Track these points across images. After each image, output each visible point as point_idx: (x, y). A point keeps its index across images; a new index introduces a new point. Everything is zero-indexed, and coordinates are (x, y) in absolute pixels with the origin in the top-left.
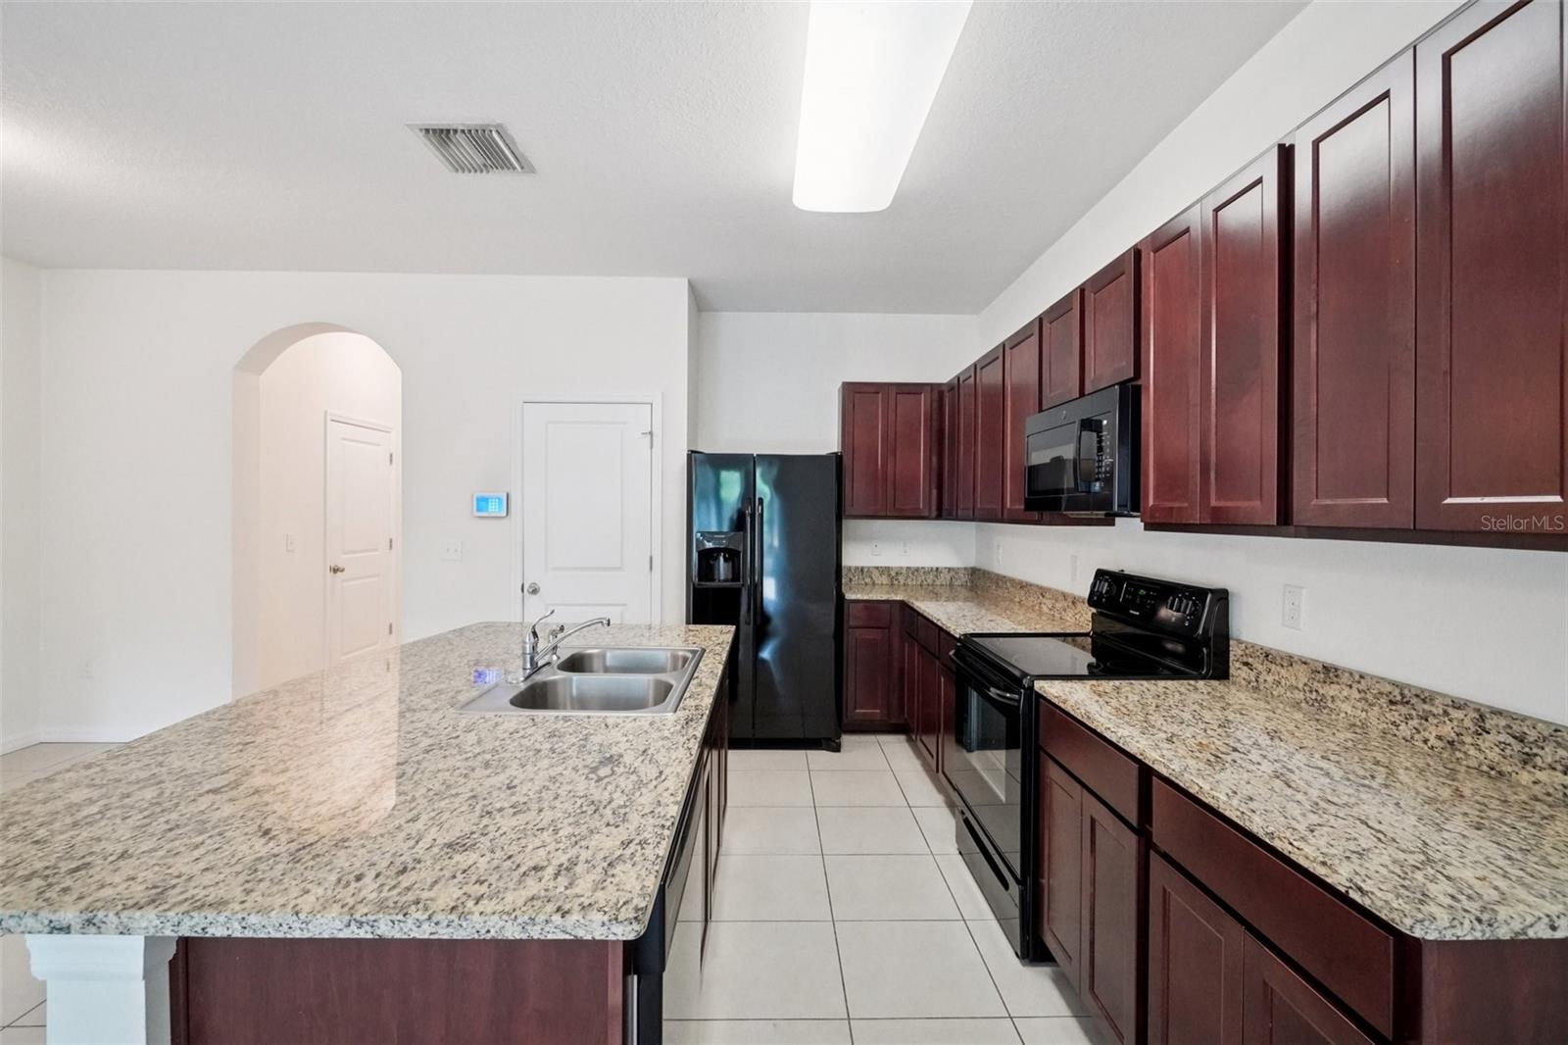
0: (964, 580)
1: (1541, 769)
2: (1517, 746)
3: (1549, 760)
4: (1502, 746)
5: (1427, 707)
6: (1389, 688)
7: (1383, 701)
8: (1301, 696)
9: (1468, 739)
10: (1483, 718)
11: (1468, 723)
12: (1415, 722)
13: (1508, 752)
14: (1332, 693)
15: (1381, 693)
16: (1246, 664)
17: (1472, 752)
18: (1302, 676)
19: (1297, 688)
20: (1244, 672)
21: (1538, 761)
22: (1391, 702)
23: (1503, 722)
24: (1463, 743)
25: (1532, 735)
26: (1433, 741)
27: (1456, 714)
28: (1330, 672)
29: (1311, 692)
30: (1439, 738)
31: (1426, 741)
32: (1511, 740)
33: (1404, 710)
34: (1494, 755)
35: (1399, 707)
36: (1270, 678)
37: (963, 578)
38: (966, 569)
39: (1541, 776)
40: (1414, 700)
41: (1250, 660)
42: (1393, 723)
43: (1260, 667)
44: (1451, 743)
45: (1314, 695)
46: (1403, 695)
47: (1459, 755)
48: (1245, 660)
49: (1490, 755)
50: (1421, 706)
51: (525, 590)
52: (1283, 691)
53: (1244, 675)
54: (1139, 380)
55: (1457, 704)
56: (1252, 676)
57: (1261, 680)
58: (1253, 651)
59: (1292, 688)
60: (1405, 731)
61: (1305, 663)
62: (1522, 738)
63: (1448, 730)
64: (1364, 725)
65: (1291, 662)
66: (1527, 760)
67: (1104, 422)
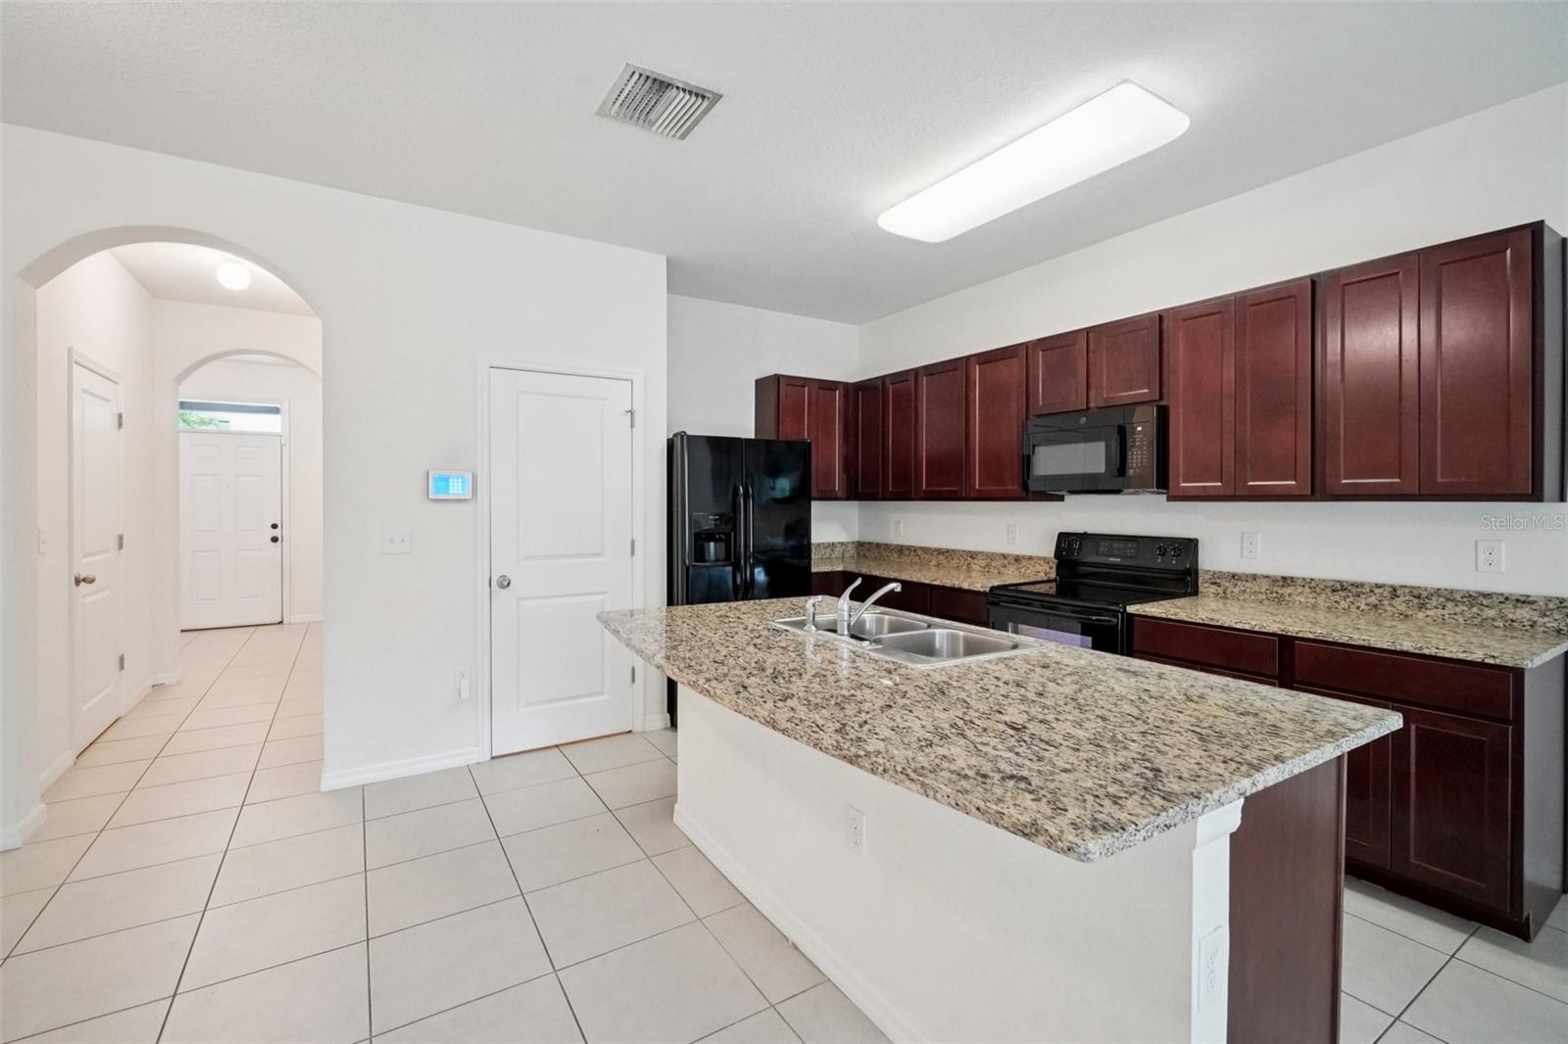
0: (852, 552)
1: (1430, 609)
2: (1416, 601)
3: (1435, 604)
4: (1407, 602)
5: (1359, 590)
6: (1331, 583)
7: (1328, 591)
8: (1264, 597)
9: (1386, 602)
10: (1394, 591)
11: (1385, 594)
12: (1351, 599)
13: (1411, 604)
14: (1289, 591)
15: (1327, 587)
16: (1215, 583)
17: (1389, 608)
18: (1265, 585)
19: (1260, 592)
20: (1213, 589)
21: (1429, 606)
22: (1334, 591)
23: (1407, 590)
24: (1383, 605)
25: (1425, 594)
26: (1363, 607)
27: (1377, 591)
28: (1286, 581)
29: (1272, 593)
30: (1367, 605)
31: (1358, 608)
32: (1412, 598)
33: (1343, 594)
34: (1403, 608)
35: (1340, 593)
36: (1236, 590)
37: (852, 551)
38: (853, 543)
39: (1429, 612)
40: (1350, 588)
41: (1218, 581)
42: (1336, 602)
43: (1227, 584)
44: (1375, 606)
45: (1274, 595)
46: (1342, 586)
47: (1380, 611)
48: (1213, 581)
49: (1400, 608)
50: (1354, 590)
51: (494, 583)
52: (1248, 596)
53: (1212, 590)
54: (1164, 403)
55: (1378, 586)
56: (1220, 590)
57: (1228, 592)
58: (1221, 575)
59: (1256, 593)
60: (1344, 605)
61: (1267, 577)
62: (1418, 597)
63: (1373, 600)
64: (1314, 607)
65: (1254, 577)
66: (1422, 606)
67: (1140, 429)
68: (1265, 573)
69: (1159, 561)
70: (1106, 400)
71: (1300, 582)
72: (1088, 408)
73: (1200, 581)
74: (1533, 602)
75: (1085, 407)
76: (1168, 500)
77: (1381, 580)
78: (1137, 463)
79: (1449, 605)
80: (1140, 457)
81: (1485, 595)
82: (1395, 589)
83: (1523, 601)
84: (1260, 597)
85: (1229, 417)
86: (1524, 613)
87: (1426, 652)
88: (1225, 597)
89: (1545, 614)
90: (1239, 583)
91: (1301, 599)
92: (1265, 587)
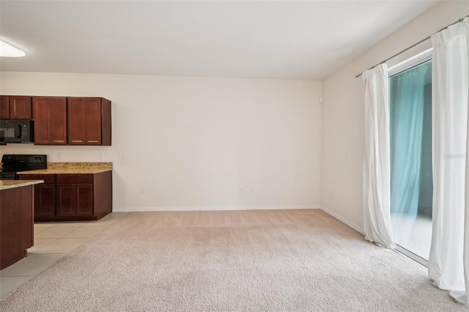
6: (76, 163)
7: (75, 165)
9: (86, 166)
10: (87, 164)
12: (80, 166)
14: (68, 166)
16: (51, 166)
20: (51, 167)
23: (89, 163)
28: (67, 163)
33: (78, 165)
36: (56, 167)
43: (54, 165)
44: (84, 167)
45: (65, 166)
46: (78, 163)
49: (88, 166)
50: (80, 164)
52: (59, 168)
54: (33, 120)
55: (84, 163)
56: (52, 167)
57: (54, 167)
58: (53, 163)
59: (61, 167)
60: (78, 167)
61: (63, 163)
62: (91, 164)
63: (83, 166)
64: (73, 168)
65: (60, 163)
66: (91, 166)
67: (25, 126)
68: (63, 162)
69: (35, 161)
70: (15, 117)
71: (70, 164)
72: (10, 119)
73: (47, 165)
74: (107, 163)
75: (9, 118)
76: (34, 145)
77: (84, 162)
78: (24, 135)
79: (96, 165)
80: (25, 133)
81: (101, 163)
82: (87, 163)
83: (106, 163)
84: (62, 168)
85: (49, 125)
86: (106, 166)
87: (80, 173)
88: (54, 169)
89: (108, 165)
90: (57, 165)
91: (70, 167)
92: (62, 165)
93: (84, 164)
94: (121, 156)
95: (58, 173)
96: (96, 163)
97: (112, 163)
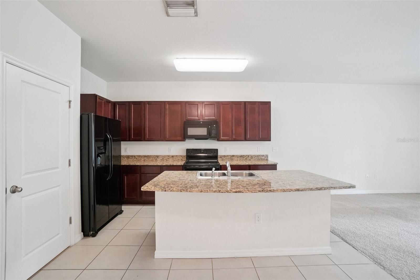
6: (240, 156)
17: (248, 159)
20: (221, 159)
25: (252, 156)
26: (244, 159)
28: (233, 156)
34: (250, 158)
36: (225, 159)
44: (246, 159)
50: (243, 156)
51: (8, 191)
52: (227, 159)
58: (222, 156)
60: (242, 159)
61: (230, 155)
64: (238, 160)
65: (228, 156)
66: (252, 158)
67: (215, 126)
69: (212, 154)
71: (235, 156)
77: (247, 155)
79: (255, 157)
80: (215, 132)
81: (259, 155)
82: (249, 156)
83: (263, 156)
85: (230, 125)
86: (263, 158)
88: (223, 160)
89: (265, 157)
90: (225, 157)
91: (235, 159)
92: (230, 157)
93: (246, 156)
94: (274, 149)
95: (252, 164)
96: (255, 155)
97: (268, 155)
